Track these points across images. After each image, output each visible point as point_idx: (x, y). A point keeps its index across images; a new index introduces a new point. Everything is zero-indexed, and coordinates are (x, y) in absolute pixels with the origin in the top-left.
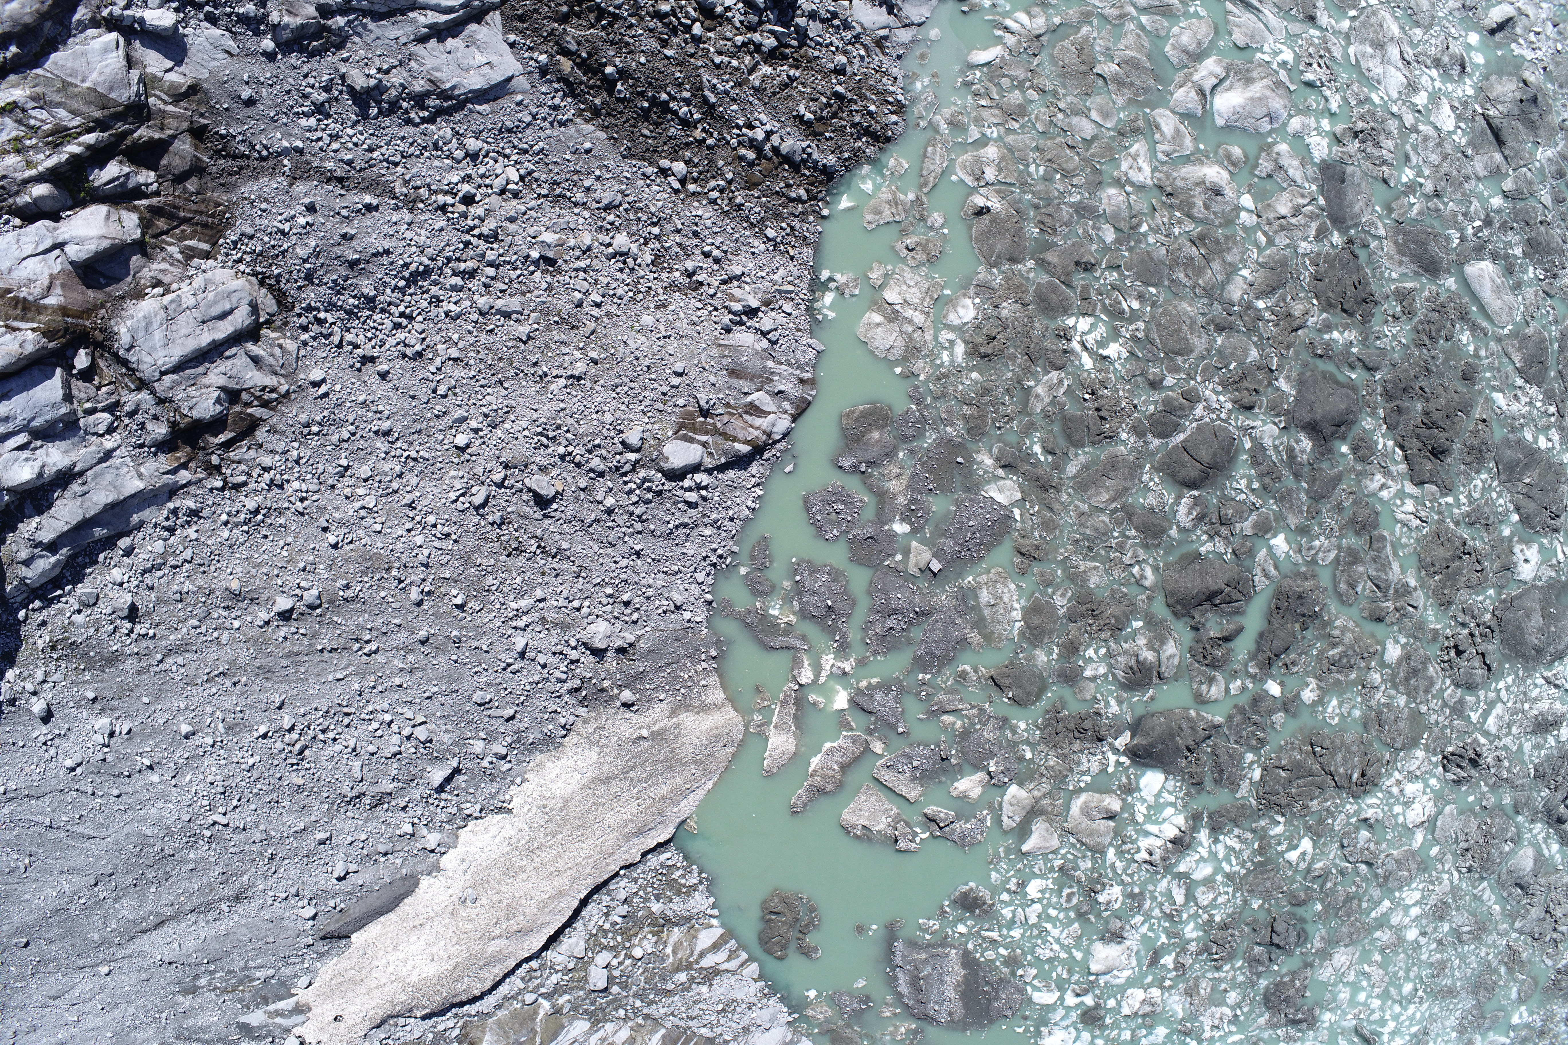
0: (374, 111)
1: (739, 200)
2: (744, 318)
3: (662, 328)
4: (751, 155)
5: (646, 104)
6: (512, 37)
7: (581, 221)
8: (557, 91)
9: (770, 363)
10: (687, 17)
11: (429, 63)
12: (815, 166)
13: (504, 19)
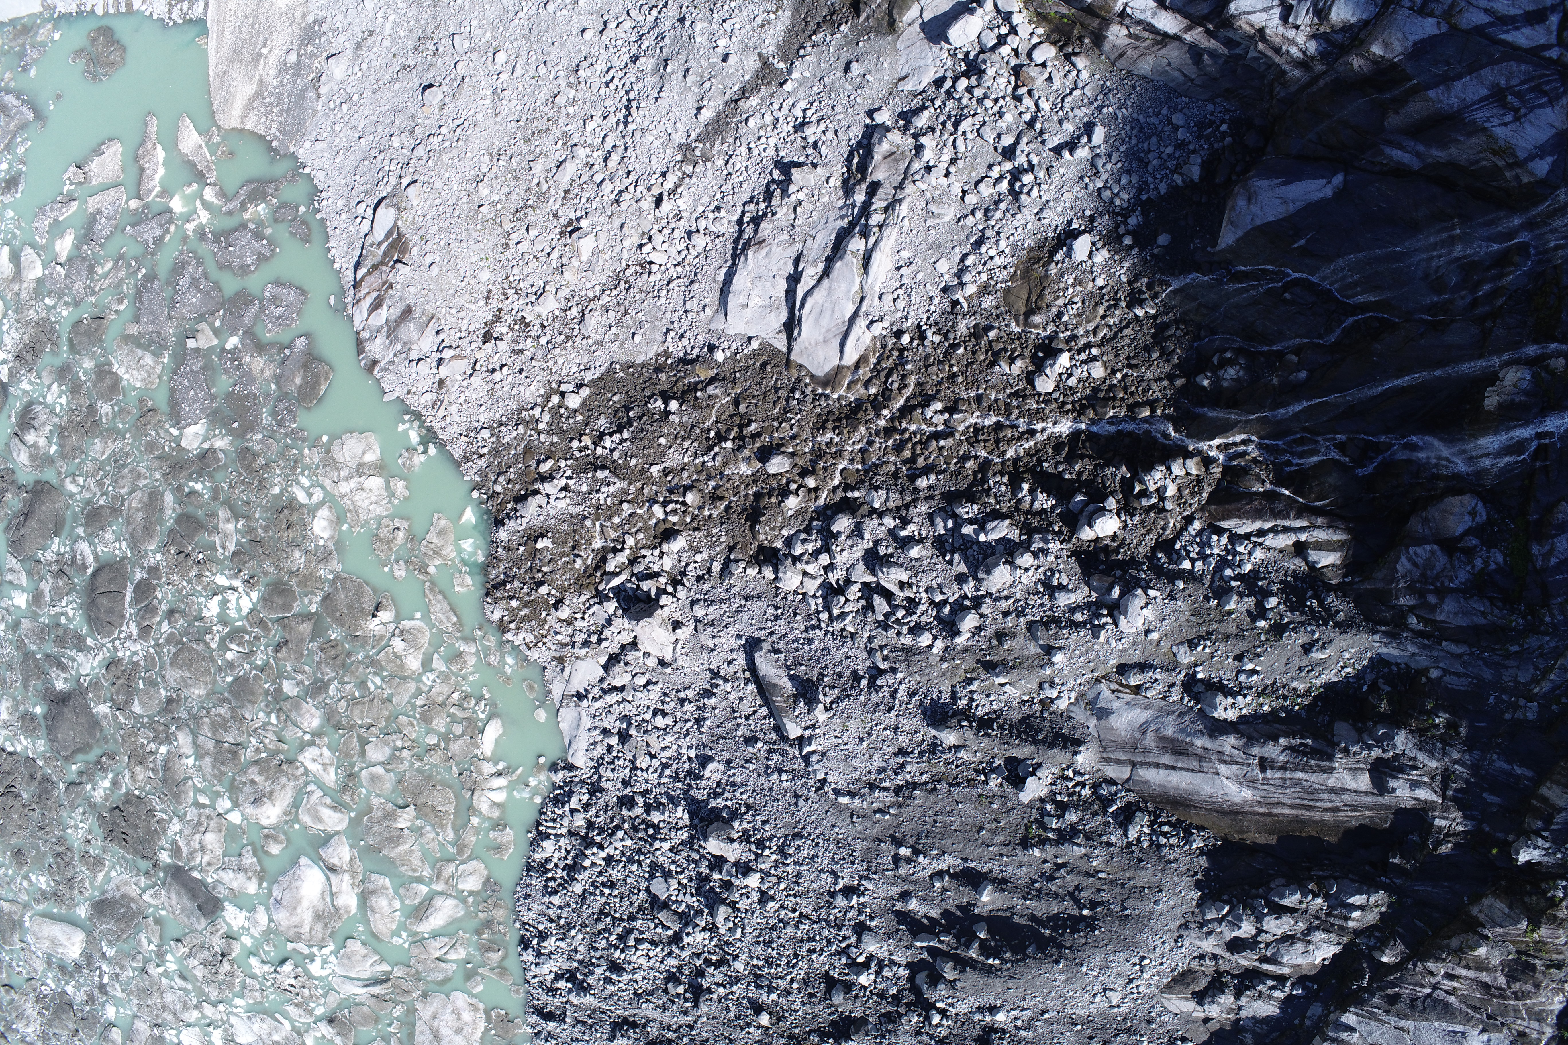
0: (776, 175)
1: (521, 429)
2: (439, 355)
3: (472, 282)
4: (544, 468)
5: (631, 414)
6: (755, 345)
7: (588, 285)
8: (693, 348)
9: (399, 347)
10: (674, 512)
11: (776, 250)
12: (508, 516)
13: (774, 351)
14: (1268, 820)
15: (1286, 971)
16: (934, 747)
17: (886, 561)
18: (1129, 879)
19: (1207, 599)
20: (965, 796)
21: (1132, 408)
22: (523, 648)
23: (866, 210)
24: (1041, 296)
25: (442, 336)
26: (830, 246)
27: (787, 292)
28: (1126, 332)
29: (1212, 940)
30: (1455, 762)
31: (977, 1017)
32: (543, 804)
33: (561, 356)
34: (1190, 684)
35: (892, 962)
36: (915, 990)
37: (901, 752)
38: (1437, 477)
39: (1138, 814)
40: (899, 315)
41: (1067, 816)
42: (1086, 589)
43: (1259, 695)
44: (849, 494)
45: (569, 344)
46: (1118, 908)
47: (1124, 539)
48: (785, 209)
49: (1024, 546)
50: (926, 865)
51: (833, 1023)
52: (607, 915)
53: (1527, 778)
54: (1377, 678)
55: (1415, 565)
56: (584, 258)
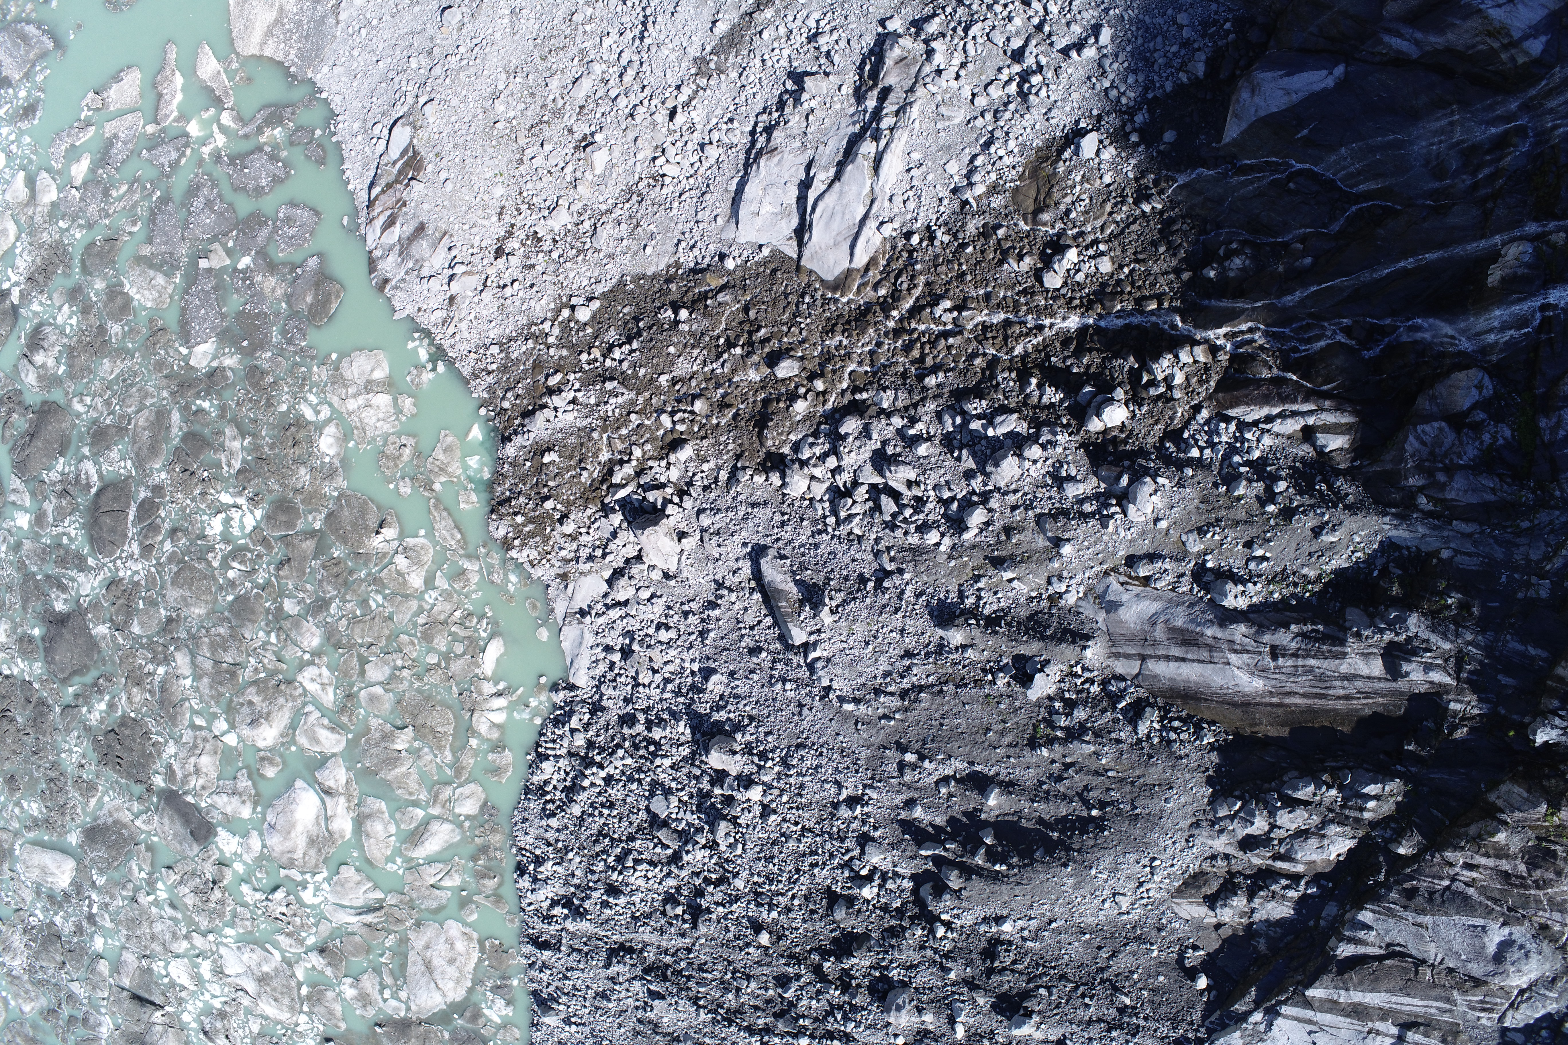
0: (789, 85)
1: (530, 344)
2: (451, 272)
3: (486, 198)
4: (553, 381)
5: (641, 324)
6: (766, 252)
7: (601, 199)
8: (704, 257)
9: (410, 264)
10: (682, 421)
11: (788, 157)
12: (516, 432)
13: (784, 257)
14: (1280, 711)
15: (1300, 868)
16: (941, 648)
17: (894, 460)
18: (1139, 777)
19: (1216, 485)
20: (972, 697)
21: (1139, 301)
22: (527, 566)
23: (877, 115)
24: (1049, 194)
25: (454, 252)
26: (842, 151)
27: (799, 199)
28: (1133, 227)
29: (1224, 838)
30: (1469, 643)
31: (983, 928)
32: (543, 726)
33: (572, 269)
34: (1200, 574)
35: (896, 875)
36: (920, 902)
37: (908, 654)
38: (1443, 355)
39: (1148, 709)
40: (909, 216)
41: (1075, 713)
42: (1095, 479)
43: (1269, 583)
44: (858, 397)
45: (580, 258)
46: (1128, 807)
47: (1132, 430)
48: (797, 117)
49: (1033, 439)
50: (932, 770)
51: (835, 940)
52: (605, 836)
53: (1542, 659)
54: (1388, 562)
55: (1423, 443)
56: (598, 171)
